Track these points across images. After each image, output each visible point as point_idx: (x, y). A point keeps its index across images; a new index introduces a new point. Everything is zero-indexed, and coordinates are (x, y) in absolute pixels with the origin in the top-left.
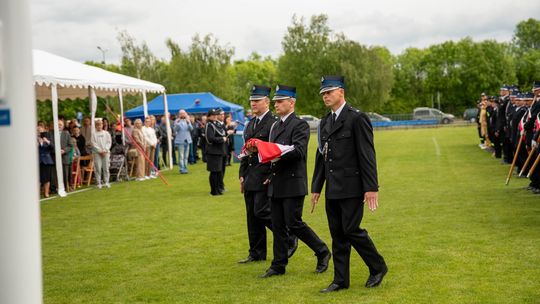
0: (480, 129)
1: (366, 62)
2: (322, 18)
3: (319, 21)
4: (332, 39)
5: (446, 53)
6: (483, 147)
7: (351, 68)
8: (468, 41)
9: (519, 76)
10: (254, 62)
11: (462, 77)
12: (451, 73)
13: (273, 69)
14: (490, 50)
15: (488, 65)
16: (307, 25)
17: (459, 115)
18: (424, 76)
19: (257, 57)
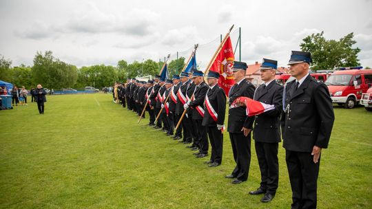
0: (114, 95)
1: (68, 70)
2: (50, 52)
3: (48, 53)
4: (54, 60)
5: (96, 69)
6: (116, 102)
7: (62, 71)
8: (103, 65)
9: (119, 78)
10: (22, 68)
11: (101, 77)
12: (98, 76)
13: (30, 70)
14: (110, 69)
15: (110, 74)
16: (43, 55)
17: (101, 89)
18: (89, 76)
19: (23, 66)
